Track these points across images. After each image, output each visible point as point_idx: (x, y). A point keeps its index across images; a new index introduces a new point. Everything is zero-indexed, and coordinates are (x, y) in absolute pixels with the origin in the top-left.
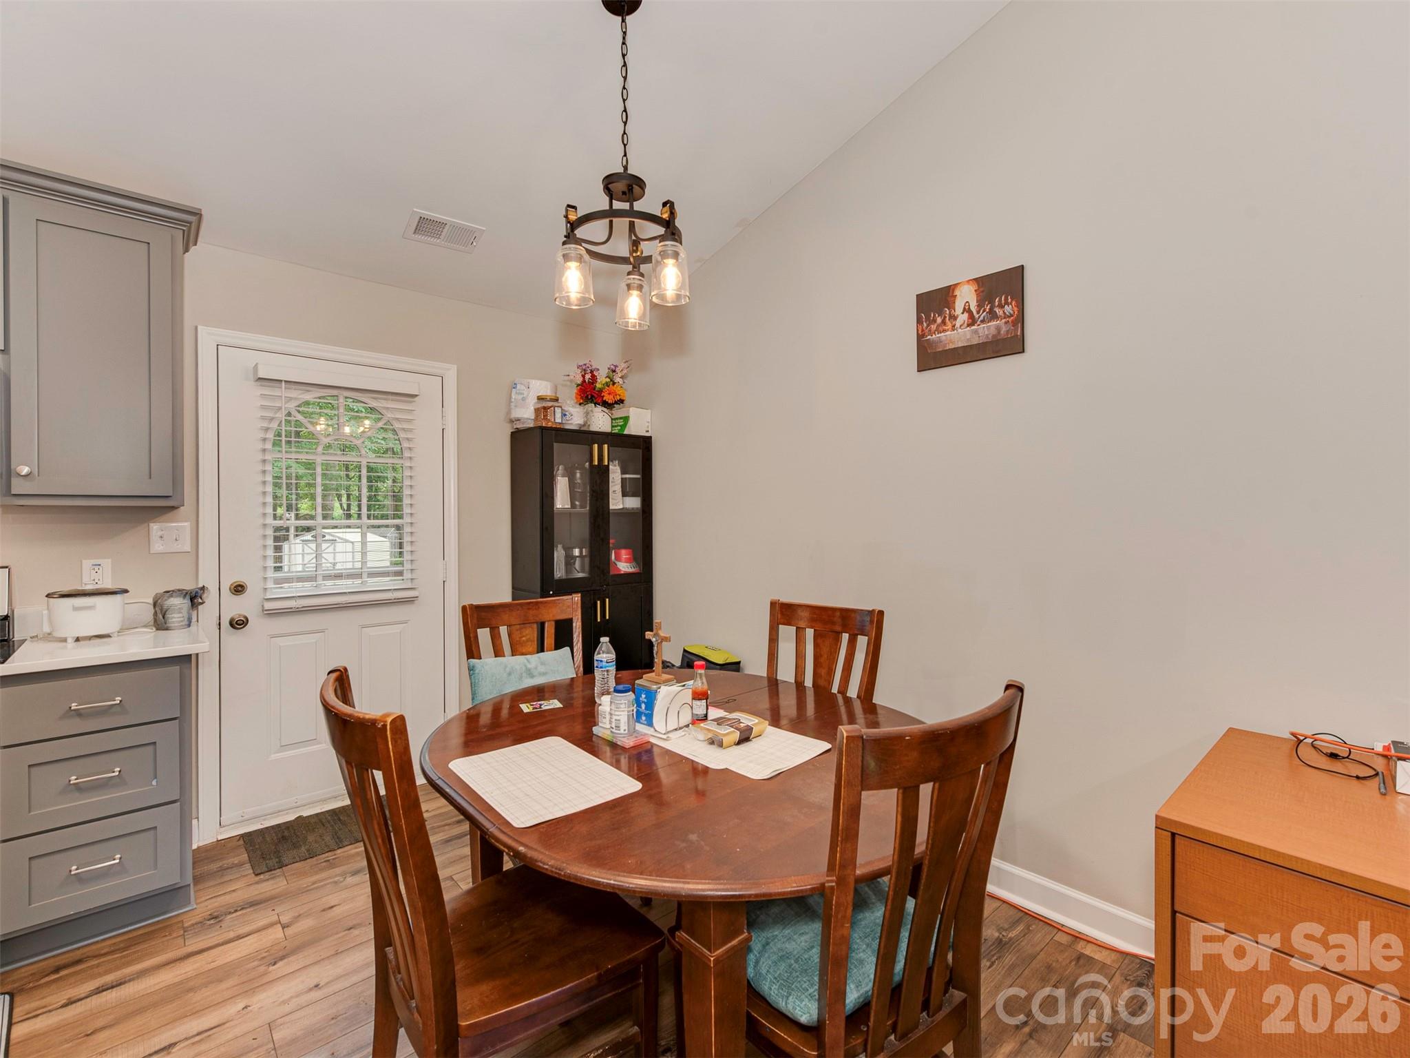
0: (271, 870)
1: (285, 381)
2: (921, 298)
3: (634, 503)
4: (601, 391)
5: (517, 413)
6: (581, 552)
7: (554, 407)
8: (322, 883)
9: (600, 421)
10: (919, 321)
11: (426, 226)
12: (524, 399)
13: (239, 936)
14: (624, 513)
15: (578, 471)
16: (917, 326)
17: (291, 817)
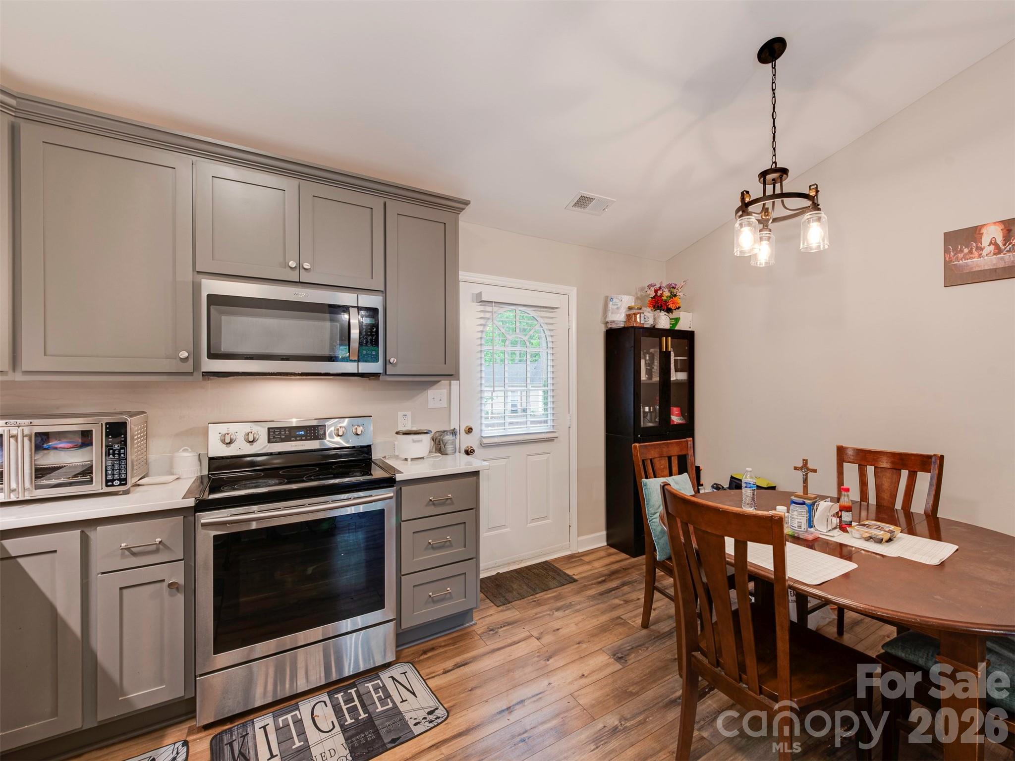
0: (504, 605)
1: (495, 302)
2: (947, 236)
3: (682, 376)
4: (666, 302)
5: (611, 317)
6: (650, 409)
7: (640, 313)
8: (541, 615)
9: (663, 321)
10: (946, 251)
11: (583, 201)
12: (618, 308)
13: (515, 642)
14: (679, 383)
15: (647, 355)
16: (945, 255)
17: (494, 573)
